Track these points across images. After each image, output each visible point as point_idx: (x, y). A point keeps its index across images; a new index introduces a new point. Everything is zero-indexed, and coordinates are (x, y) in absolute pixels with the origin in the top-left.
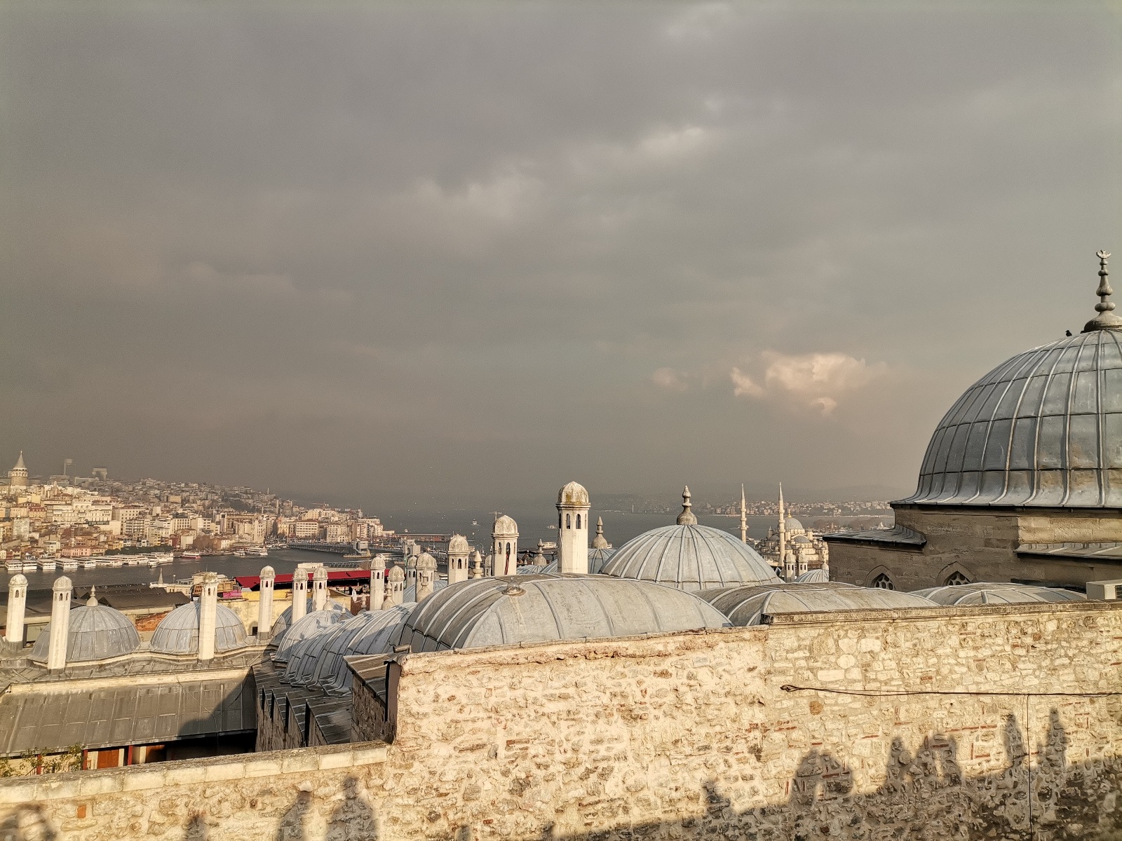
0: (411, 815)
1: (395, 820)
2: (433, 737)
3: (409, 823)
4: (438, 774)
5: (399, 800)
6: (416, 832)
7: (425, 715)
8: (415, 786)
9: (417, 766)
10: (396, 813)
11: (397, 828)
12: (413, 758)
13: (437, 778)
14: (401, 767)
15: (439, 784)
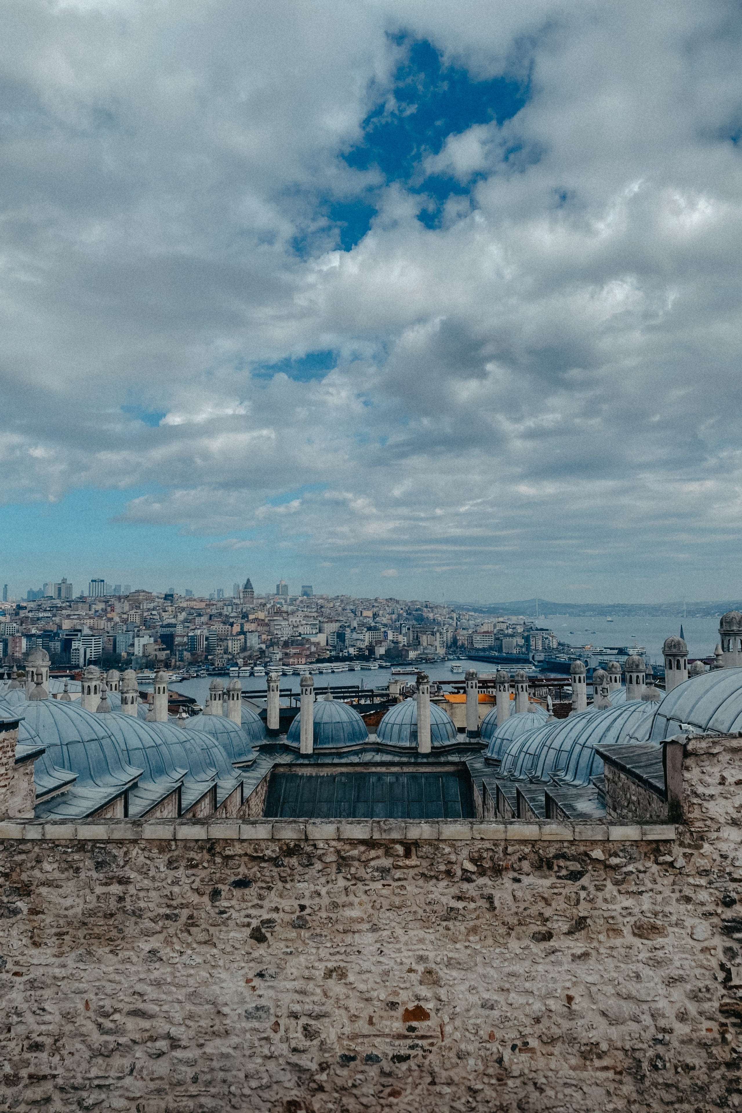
0: (703, 896)
1: (688, 900)
2: (722, 820)
3: (702, 904)
4: (730, 859)
5: (691, 880)
6: (711, 914)
7: (712, 796)
8: (706, 868)
9: (707, 847)
10: (688, 891)
11: (690, 907)
12: (702, 839)
13: (729, 861)
14: (689, 846)
15: (732, 869)
